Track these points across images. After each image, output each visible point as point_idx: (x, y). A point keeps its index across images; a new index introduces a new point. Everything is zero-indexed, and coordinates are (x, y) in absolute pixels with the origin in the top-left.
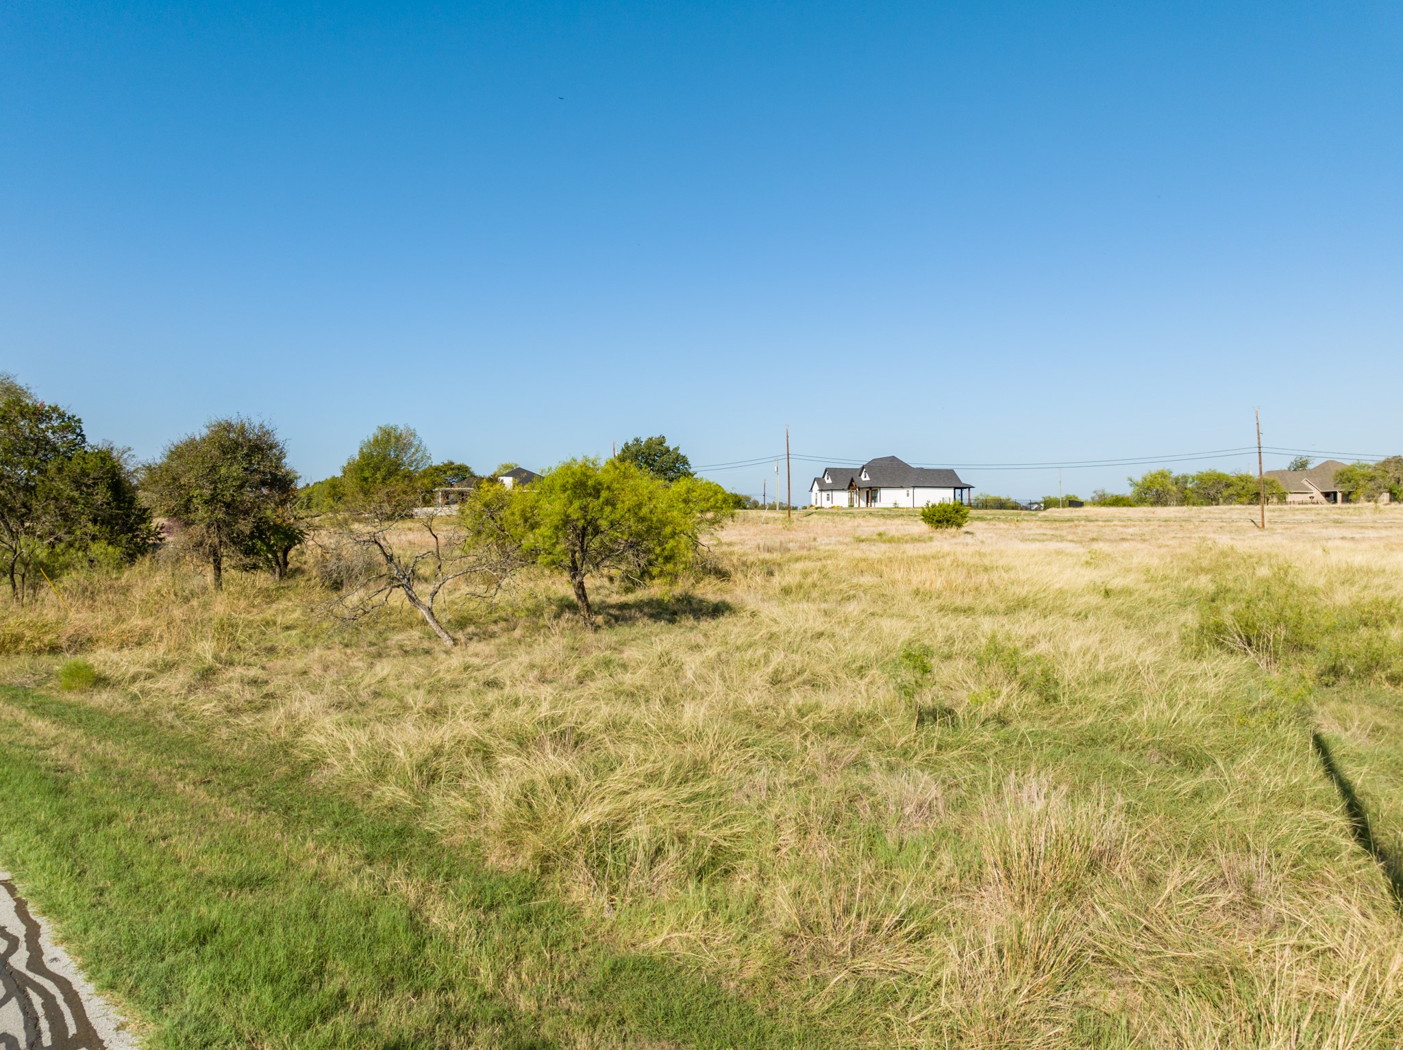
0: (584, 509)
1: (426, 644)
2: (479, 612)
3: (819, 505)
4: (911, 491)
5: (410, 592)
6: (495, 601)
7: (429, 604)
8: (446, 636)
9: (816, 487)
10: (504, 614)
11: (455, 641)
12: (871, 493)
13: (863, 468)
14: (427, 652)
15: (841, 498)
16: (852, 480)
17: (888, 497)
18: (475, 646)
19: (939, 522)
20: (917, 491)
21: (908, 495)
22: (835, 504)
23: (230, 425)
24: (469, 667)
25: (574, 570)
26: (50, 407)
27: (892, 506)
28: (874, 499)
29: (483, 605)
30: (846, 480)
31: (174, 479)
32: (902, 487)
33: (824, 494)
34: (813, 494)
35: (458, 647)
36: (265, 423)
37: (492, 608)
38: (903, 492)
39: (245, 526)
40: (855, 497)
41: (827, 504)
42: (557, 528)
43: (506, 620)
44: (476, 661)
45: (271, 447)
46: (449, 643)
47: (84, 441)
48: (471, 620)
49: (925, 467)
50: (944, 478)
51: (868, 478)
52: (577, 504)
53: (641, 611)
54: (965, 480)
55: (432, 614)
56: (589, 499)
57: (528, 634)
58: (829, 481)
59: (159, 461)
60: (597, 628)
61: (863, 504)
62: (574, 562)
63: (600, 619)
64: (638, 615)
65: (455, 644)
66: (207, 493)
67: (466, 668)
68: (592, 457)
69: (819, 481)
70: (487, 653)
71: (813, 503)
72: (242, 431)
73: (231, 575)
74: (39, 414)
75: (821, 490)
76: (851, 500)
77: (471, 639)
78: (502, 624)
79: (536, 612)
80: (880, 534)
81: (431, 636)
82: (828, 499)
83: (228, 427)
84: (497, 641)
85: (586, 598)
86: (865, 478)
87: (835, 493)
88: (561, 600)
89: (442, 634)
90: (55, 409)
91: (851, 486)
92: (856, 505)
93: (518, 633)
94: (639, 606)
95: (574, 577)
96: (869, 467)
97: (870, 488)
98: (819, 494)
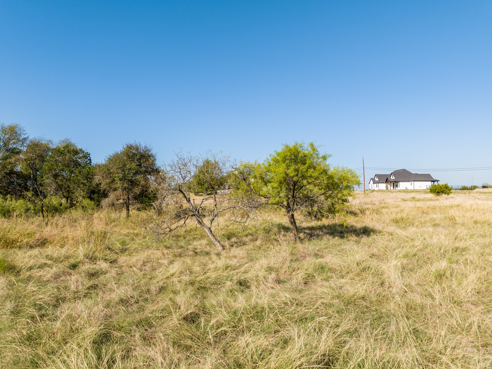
0: (297, 170)
1: (208, 249)
2: (238, 230)
3: (373, 189)
4: (413, 183)
5: (199, 219)
6: (246, 224)
7: (209, 226)
8: (218, 244)
9: (372, 182)
10: (251, 232)
11: (224, 247)
12: (395, 184)
13: (392, 174)
14: (208, 253)
15: (383, 186)
16: (387, 179)
17: (402, 185)
18: (235, 251)
19: (438, 192)
20: (415, 182)
21: (411, 184)
22: (380, 188)
23: (131, 146)
24: (228, 267)
25: (289, 208)
26: (79, 149)
27: (404, 189)
28: (397, 186)
29: (240, 227)
30: (385, 179)
31: (108, 170)
32: (408, 181)
33: (375, 185)
34: (370, 185)
35: (224, 251)
36: (148, 146)
37: (245, 228)
38: (409, 183)
39: (137, 190)
40: (389, 186)
41: (376, 189)
42: (281, 183)
43: (251, 235)
44: (234, 262)
45: (150, 156)
46: (220, 248)
47: (91, 162)
48: (234, 234)
49: (419, 173)
50: (426, 178)
51: (394, 178)
52: (293, 167)
53: (322, 231)
54: (435, 178)
55: (211, 231)
56: (299, 165)
57: (264, 243)
58: (377, 179)
59: (104, 162)
60: (301, 240)
61: (392, 188)
62: (288, 204)
63: (302, 235)
64: (321, 233)
65: (224, 249)
66: (121, 175)
67: (227, 268)
68: (300, 142)
69: (373, 179)
70: (241, 255)
71: (370, 188)
72: (137, 149)
73: (133, 212)
74: (76, 152)
75: (374, 183)
76: (387, 187)
77: (232, 246)
78: (250, 237)
79: (267, 231)
80: (413, 198)
81: (210, 244)
82: (377, 186)
83: (130, 147)
84: (247, 247)
85: (295, 223)
86: (393, 178)
87: (380, 184)
88: (279, 225)
89: (216, 243)
90: (81, 150)
91: (387, 181)
92: (389, 189)
93: (258, 243)
94: (321, 228)
95: (288, 212)
96: (395, 173)
97: (395, 182)
98: (373, 185)
